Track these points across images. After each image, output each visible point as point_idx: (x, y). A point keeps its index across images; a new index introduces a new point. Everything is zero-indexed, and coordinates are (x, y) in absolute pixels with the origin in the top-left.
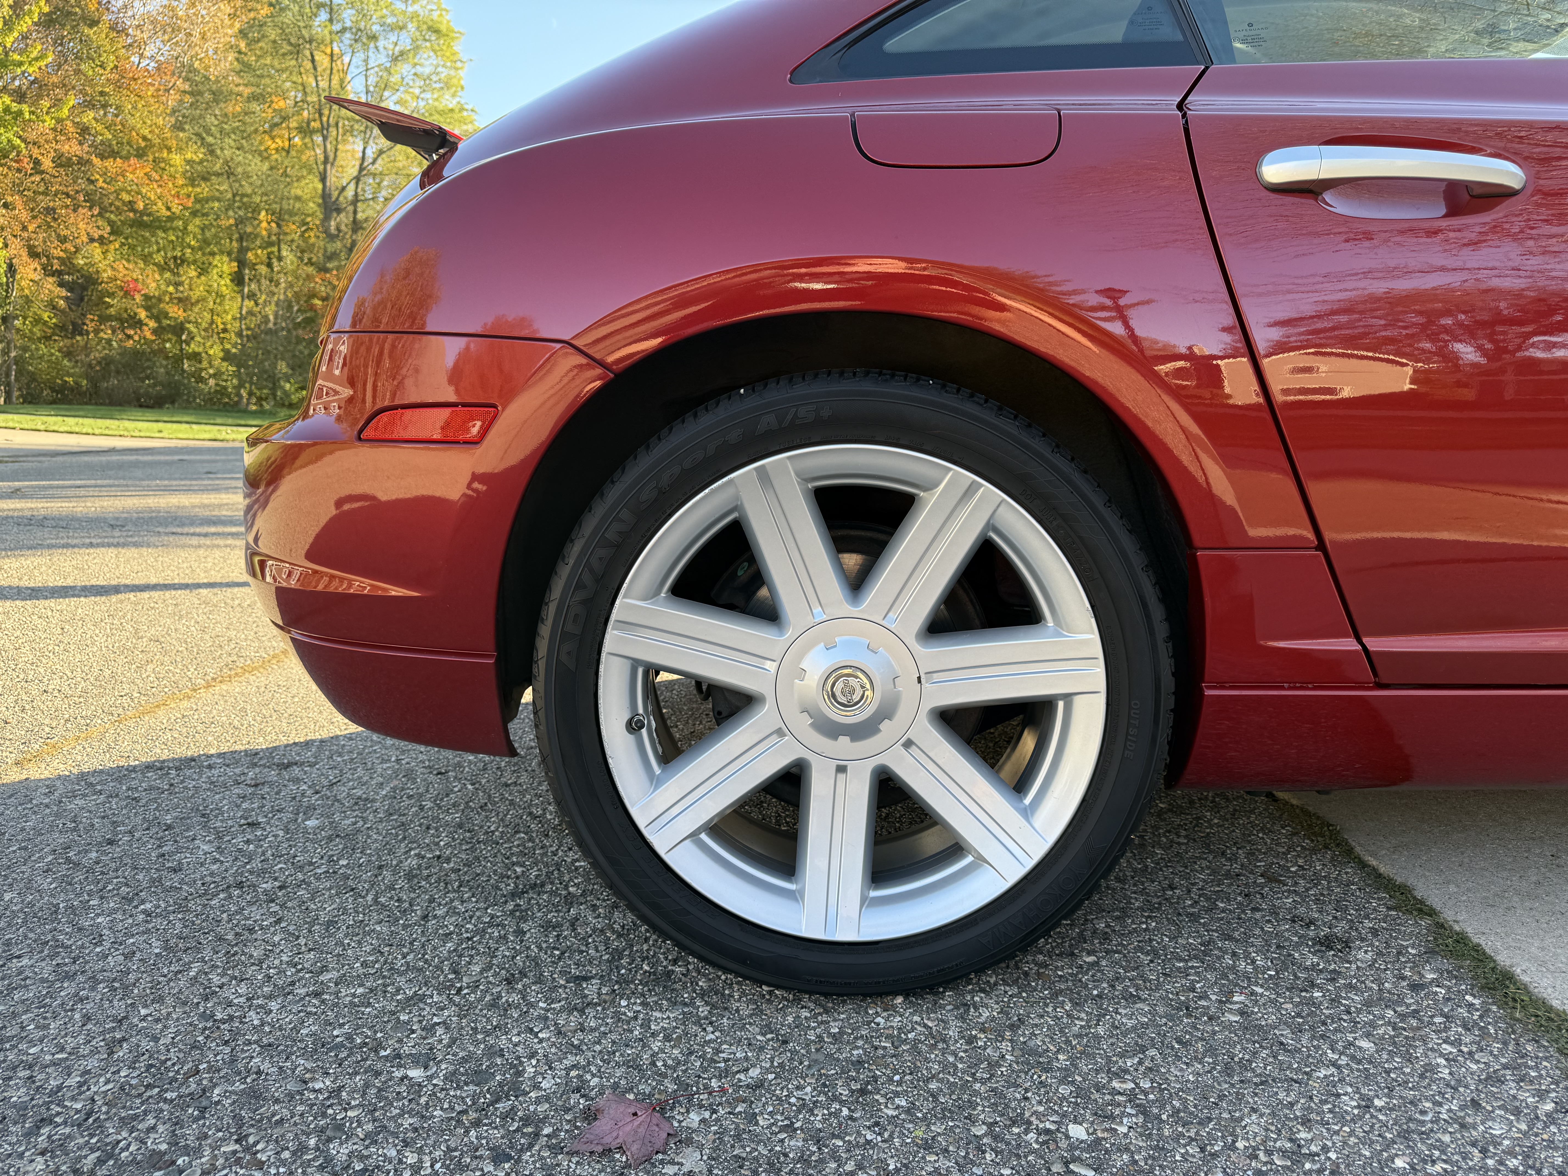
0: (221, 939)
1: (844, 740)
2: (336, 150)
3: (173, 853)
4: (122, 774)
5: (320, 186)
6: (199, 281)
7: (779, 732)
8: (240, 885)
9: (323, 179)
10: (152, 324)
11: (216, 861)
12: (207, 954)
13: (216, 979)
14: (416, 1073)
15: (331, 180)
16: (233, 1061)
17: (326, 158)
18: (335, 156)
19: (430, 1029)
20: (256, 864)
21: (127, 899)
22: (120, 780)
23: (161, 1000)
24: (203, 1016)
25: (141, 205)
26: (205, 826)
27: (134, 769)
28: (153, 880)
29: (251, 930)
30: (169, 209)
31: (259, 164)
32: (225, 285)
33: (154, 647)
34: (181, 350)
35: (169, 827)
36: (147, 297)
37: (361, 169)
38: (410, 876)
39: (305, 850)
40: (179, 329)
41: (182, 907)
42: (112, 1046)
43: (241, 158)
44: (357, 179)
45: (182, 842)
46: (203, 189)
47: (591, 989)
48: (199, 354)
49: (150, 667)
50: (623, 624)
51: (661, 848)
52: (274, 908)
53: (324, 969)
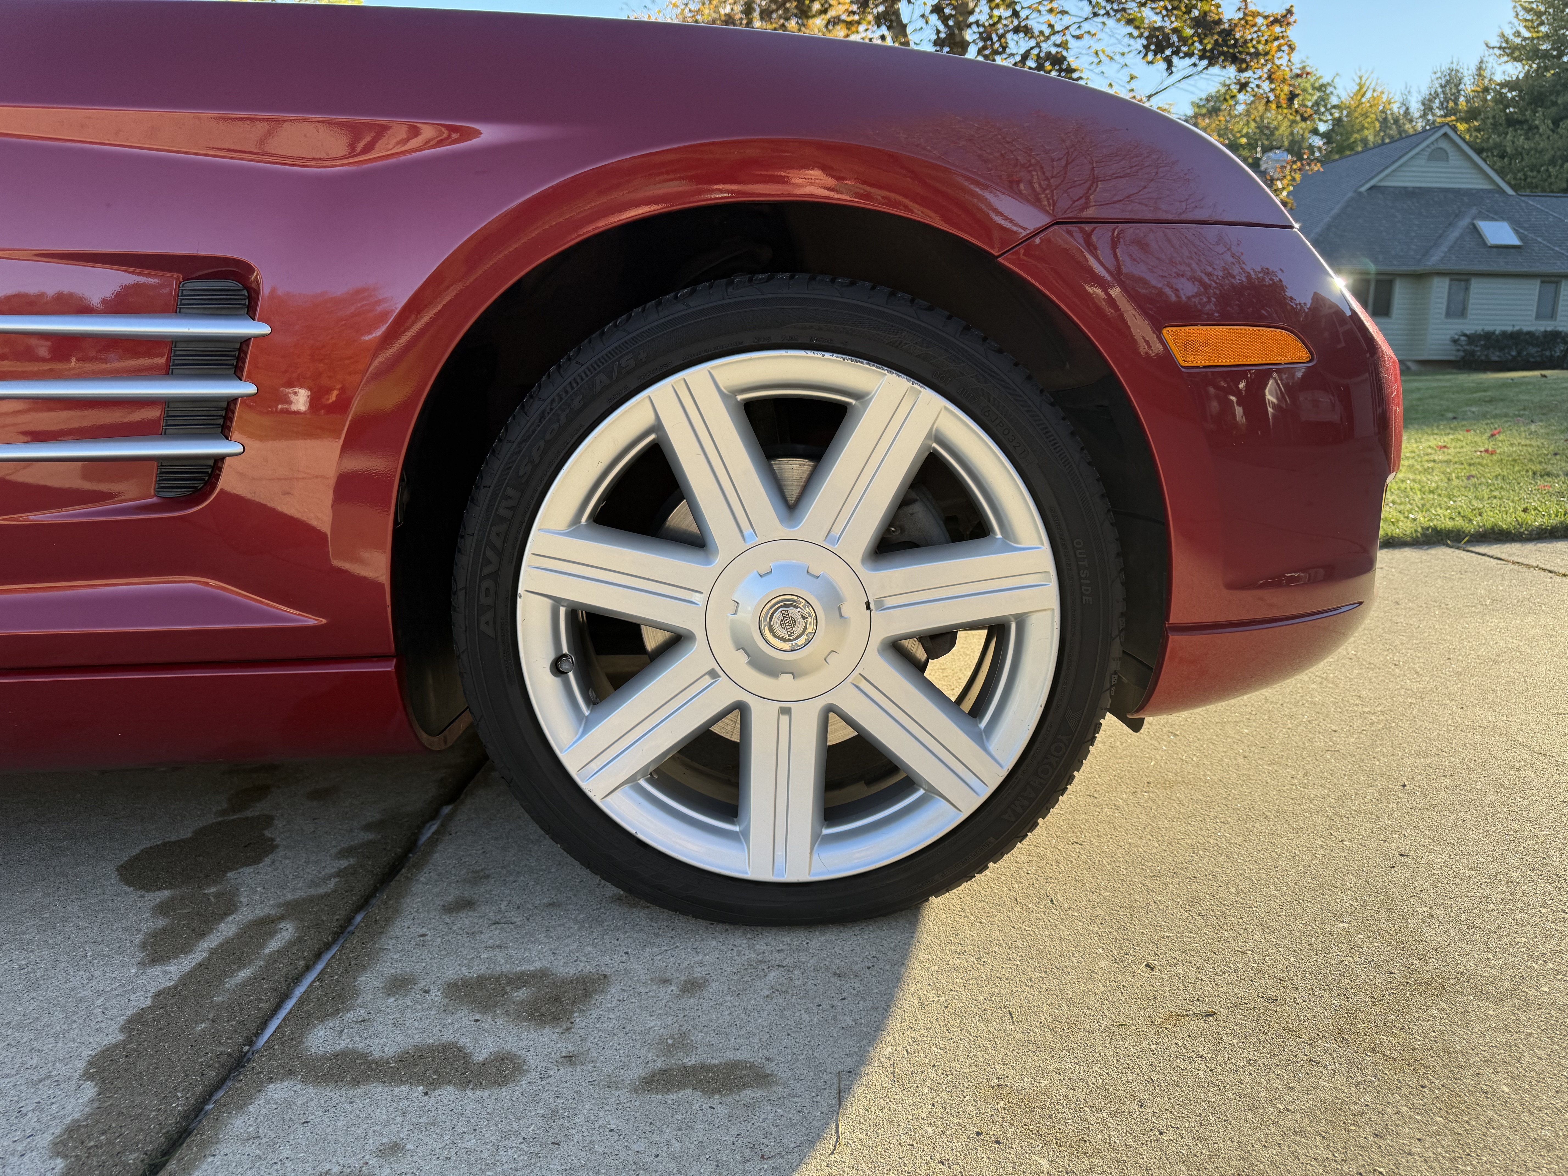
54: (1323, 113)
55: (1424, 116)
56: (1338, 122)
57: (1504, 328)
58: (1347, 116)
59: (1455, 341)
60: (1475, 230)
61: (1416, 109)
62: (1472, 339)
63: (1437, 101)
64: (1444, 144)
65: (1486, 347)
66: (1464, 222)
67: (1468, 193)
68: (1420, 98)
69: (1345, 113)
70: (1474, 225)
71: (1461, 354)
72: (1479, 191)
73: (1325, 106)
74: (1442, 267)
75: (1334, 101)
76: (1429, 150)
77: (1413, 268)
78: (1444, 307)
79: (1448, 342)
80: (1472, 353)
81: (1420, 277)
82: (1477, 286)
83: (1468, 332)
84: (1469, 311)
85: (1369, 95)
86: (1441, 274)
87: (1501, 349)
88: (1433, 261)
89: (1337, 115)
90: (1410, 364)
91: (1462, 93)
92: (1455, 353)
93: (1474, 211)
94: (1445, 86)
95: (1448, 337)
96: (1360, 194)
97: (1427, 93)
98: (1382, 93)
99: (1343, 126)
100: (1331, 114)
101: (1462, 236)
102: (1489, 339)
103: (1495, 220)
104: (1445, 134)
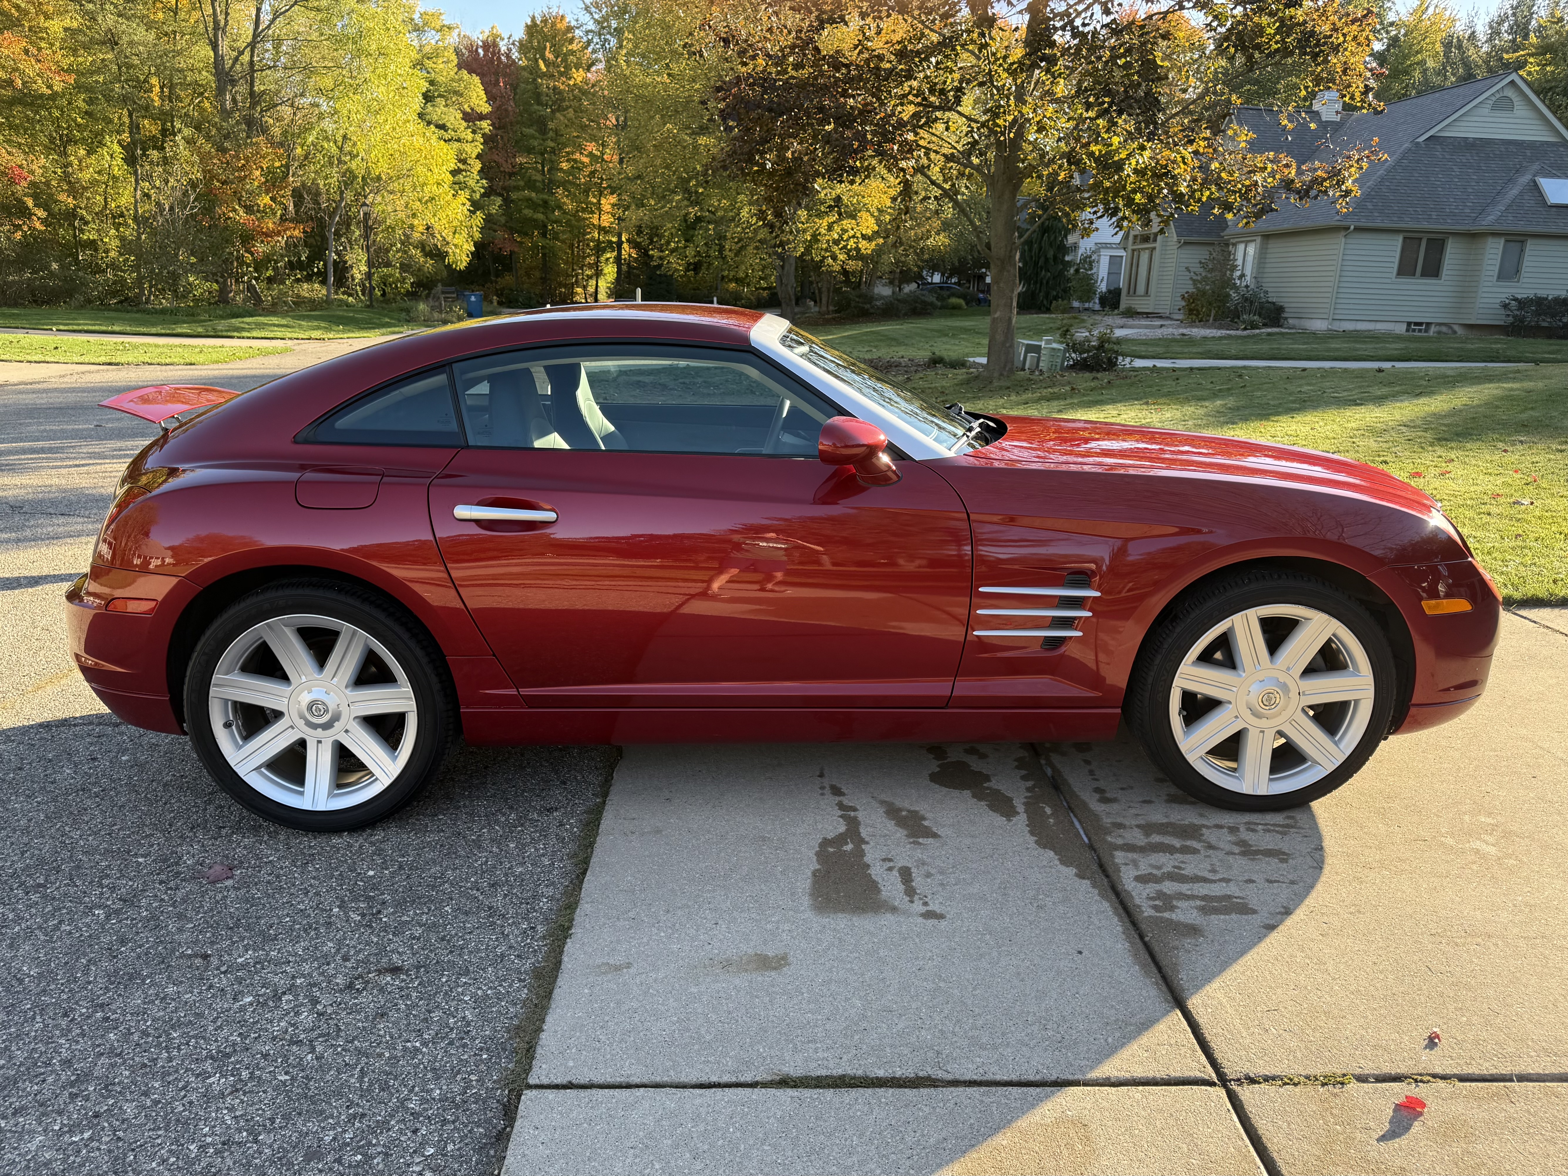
0: (71, 813)
1: (319, 730)
2: (227, 14)
3: (51, 774)
4: (24, 731)
5: (212, 54)
6: (88, 161)
7: (292, 727)
8: (83, 790)
9: (215, 46)
10: (41, 213)
11: (73, 778)
12: (64, 819)
13: (67, 829)
14: (140, 860)
15: (224, 46)
16: (71, 857)
17: (216, 22)
18: (226, 21)
19: (152, 846)
20: (93, 780)
21: (28, 796)
22: (23, 734)
23: (43, 837)
24: (61, 842)
25: (19, 83)
26: (69, 760)
27: (32, 727)
28: (41, 788)
29: (86, 810)
30: (50, 87)
31: (145, 33)
32: (118, 166)
33: (45, 636)
34: (75, 236)
35: (50, 761)
36: (33, 184)
37: (255, 36)
38: (165, 785)
39: (118, 772)
40: (71, 215)
41: (55, 800)
42: (23, 853)
43: (124, 26)
44: (252, 45)
45: (57, 768)
46: (86, 59)
47: (224, 832)
48: (94, 241)
49: (42, 653)
50: (216, 685)
51: (241, 774)
52: (97, 799)
53: (115, 824)
54: (1379, 31)
55: (1490, 40)
56: (1394, 42)
57: (1556, 293)
58: (1405, 35)
59: (1505, 306)
60: (1535, 187)
61: (1482, 31)
62: (1523, 304)
63: (1506, 25)
64: (1510, 93)
65: (1538, 313)
66: (1525, 179)
67: (1532, 145)
68: (1488, 20)
69: (1403, 31)
70: (1535, 182)
71: (1511, 319)
72: (1543, 143)
73: (1381, 23)
74: (1498, 228)
75: (1391, 17)
76: (1494, 99)
77: (1467, 228)
78: (1497, 269)
79: (1497, 306)
80: (1522, 320)
81: (1473, 236)
82: (1531, 246)
83: (1519, 297)
84: (1523, 274)
85: (1431, 11)
86: (1495, 234)
87: (1553, 316)
88: (1489, 221)
89: (1393, 33)
90: (1456, 328)
91: (1535, 16)
92: (1504, 317)
93: (1536, 166)
94: (1517, 8)
95: (1498, 301)
96: (1418, 143)
97: (1496, 14)
98: (1445, 9)
99: (1400, 46)
100: (1387, 32)
101: (1521, 194)
102: (1540, 304)
103: (1559, 177)
104: (1512, 82)
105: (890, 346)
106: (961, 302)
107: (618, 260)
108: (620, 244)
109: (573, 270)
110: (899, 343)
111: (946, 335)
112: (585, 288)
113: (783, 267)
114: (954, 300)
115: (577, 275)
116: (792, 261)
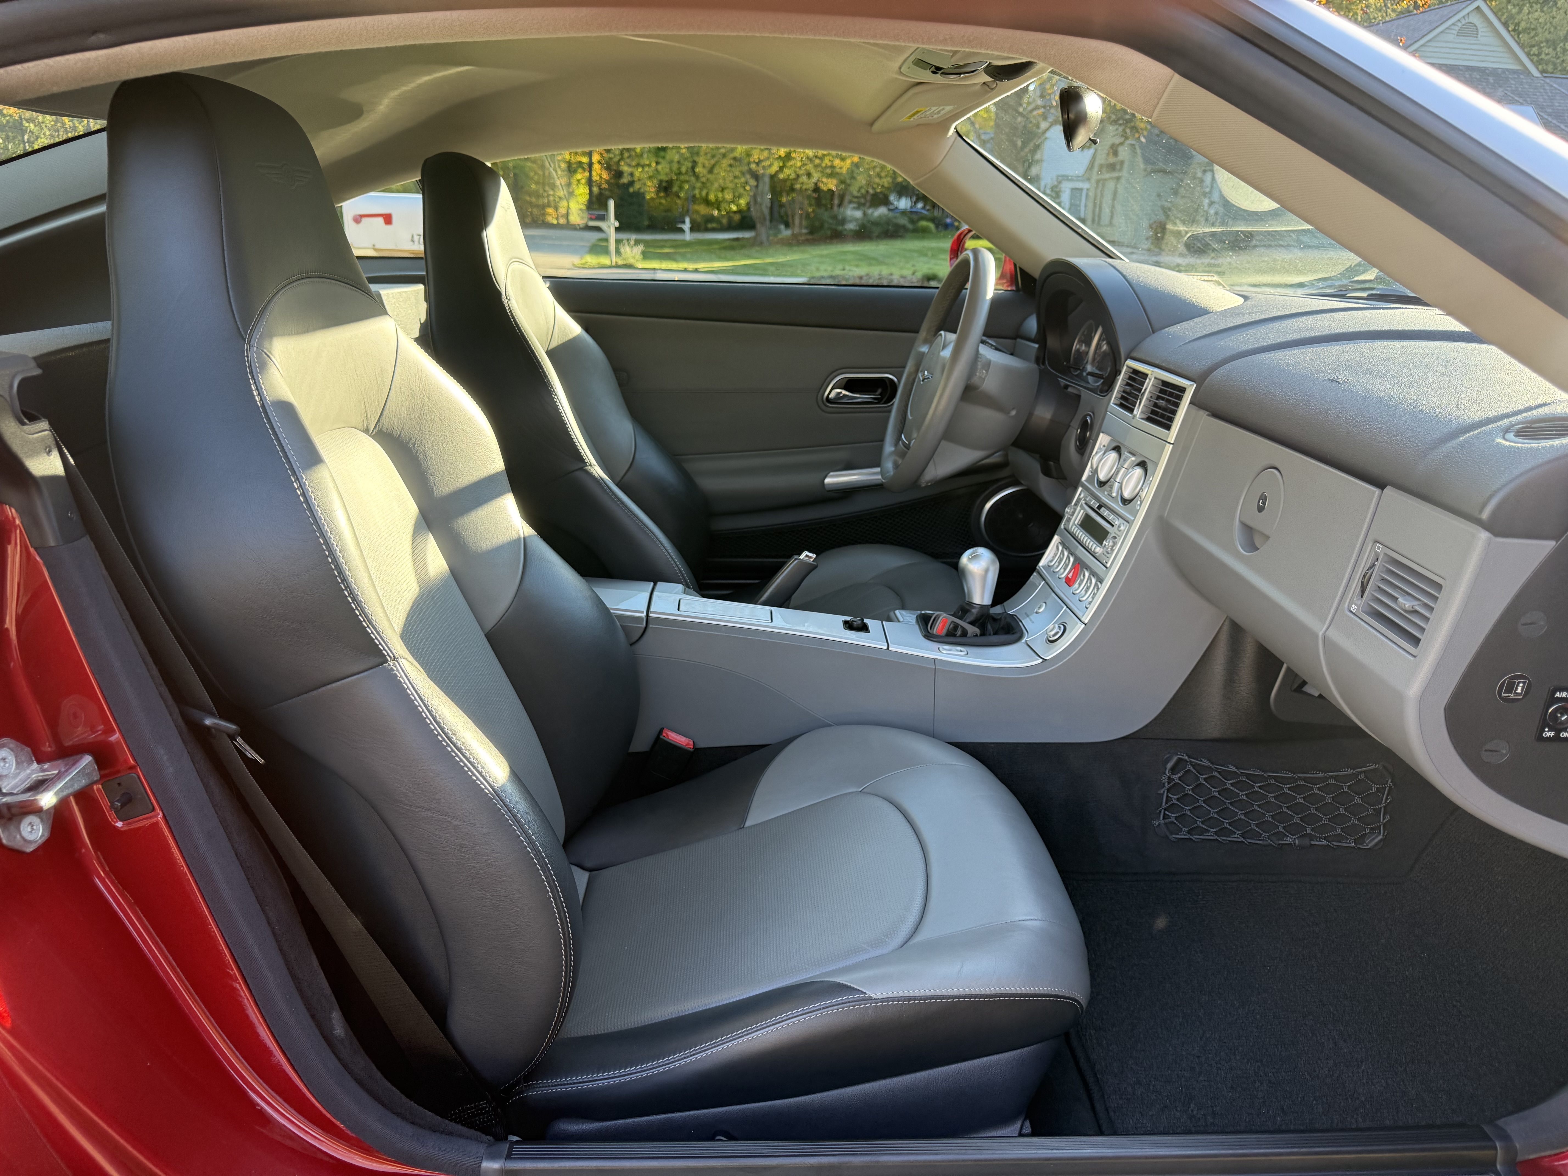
64: (1475, 19)
67: (1494, 73)
72: (1504, 70)
76: (1460, 24)
104: (1478, 8)
105: (870, 265)
106: (931, 226)
107: (590, 182)
108: (590, 164)
109: (545, 191)
110: (880, 263)
111: (926, 255)
112: (556, 208)
113: (757, 186)
114: (924, 223)
115: (548, 196)
116: (767, 180)
